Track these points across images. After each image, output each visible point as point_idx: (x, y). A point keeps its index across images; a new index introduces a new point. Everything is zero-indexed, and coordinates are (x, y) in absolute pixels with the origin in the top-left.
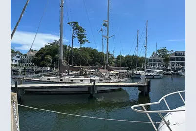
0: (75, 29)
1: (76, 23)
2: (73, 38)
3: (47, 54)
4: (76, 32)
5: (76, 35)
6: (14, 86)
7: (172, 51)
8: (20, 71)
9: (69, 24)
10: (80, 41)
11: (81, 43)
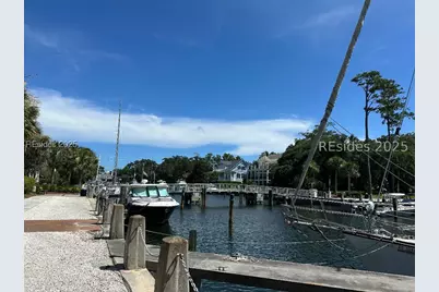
0: (372, 91)
1: (373, 74)
2: (367, 115)
4: (375, 96)
5: (375, 105)
8: (260, 197)
9: (355, 80)
10: (386, 118)
11: (388, 124)
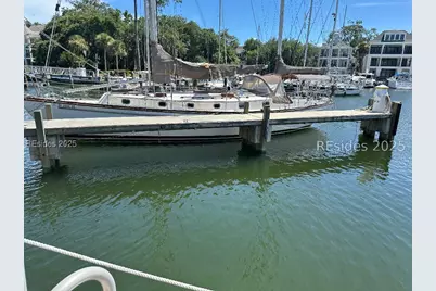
3: (73, 32)
6: (32, 125)
7: (374, 30)
